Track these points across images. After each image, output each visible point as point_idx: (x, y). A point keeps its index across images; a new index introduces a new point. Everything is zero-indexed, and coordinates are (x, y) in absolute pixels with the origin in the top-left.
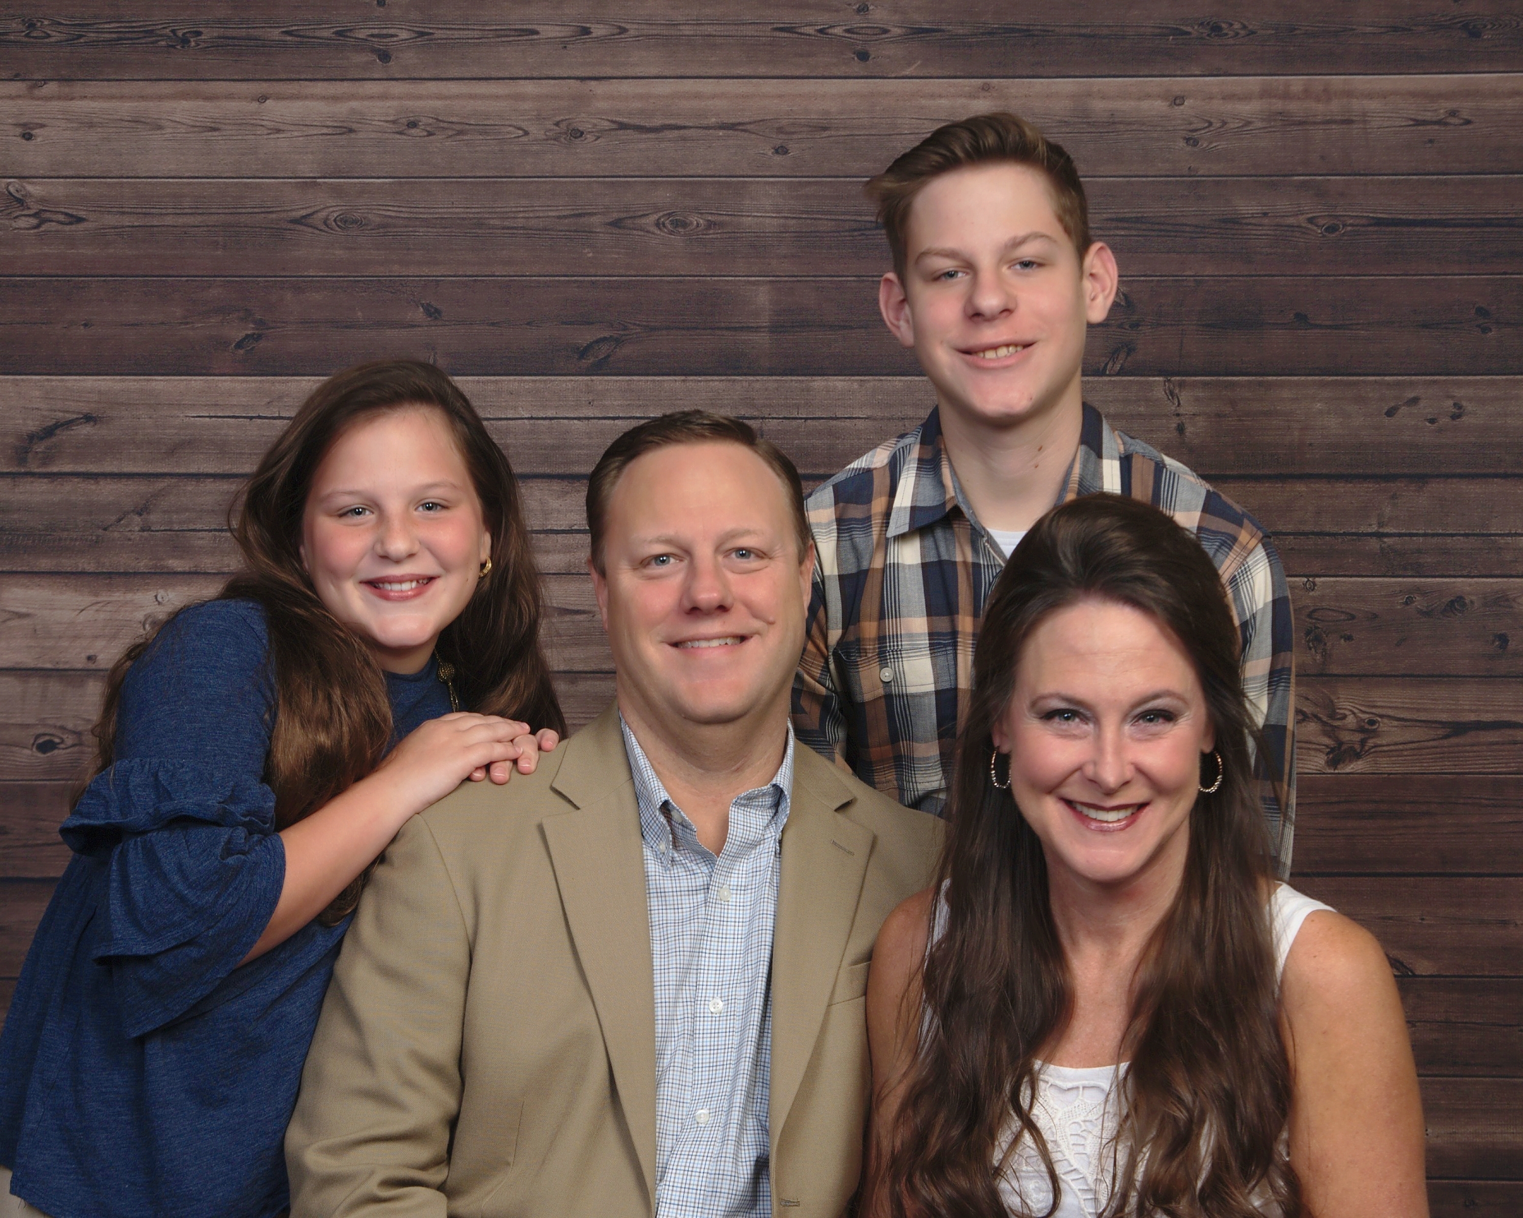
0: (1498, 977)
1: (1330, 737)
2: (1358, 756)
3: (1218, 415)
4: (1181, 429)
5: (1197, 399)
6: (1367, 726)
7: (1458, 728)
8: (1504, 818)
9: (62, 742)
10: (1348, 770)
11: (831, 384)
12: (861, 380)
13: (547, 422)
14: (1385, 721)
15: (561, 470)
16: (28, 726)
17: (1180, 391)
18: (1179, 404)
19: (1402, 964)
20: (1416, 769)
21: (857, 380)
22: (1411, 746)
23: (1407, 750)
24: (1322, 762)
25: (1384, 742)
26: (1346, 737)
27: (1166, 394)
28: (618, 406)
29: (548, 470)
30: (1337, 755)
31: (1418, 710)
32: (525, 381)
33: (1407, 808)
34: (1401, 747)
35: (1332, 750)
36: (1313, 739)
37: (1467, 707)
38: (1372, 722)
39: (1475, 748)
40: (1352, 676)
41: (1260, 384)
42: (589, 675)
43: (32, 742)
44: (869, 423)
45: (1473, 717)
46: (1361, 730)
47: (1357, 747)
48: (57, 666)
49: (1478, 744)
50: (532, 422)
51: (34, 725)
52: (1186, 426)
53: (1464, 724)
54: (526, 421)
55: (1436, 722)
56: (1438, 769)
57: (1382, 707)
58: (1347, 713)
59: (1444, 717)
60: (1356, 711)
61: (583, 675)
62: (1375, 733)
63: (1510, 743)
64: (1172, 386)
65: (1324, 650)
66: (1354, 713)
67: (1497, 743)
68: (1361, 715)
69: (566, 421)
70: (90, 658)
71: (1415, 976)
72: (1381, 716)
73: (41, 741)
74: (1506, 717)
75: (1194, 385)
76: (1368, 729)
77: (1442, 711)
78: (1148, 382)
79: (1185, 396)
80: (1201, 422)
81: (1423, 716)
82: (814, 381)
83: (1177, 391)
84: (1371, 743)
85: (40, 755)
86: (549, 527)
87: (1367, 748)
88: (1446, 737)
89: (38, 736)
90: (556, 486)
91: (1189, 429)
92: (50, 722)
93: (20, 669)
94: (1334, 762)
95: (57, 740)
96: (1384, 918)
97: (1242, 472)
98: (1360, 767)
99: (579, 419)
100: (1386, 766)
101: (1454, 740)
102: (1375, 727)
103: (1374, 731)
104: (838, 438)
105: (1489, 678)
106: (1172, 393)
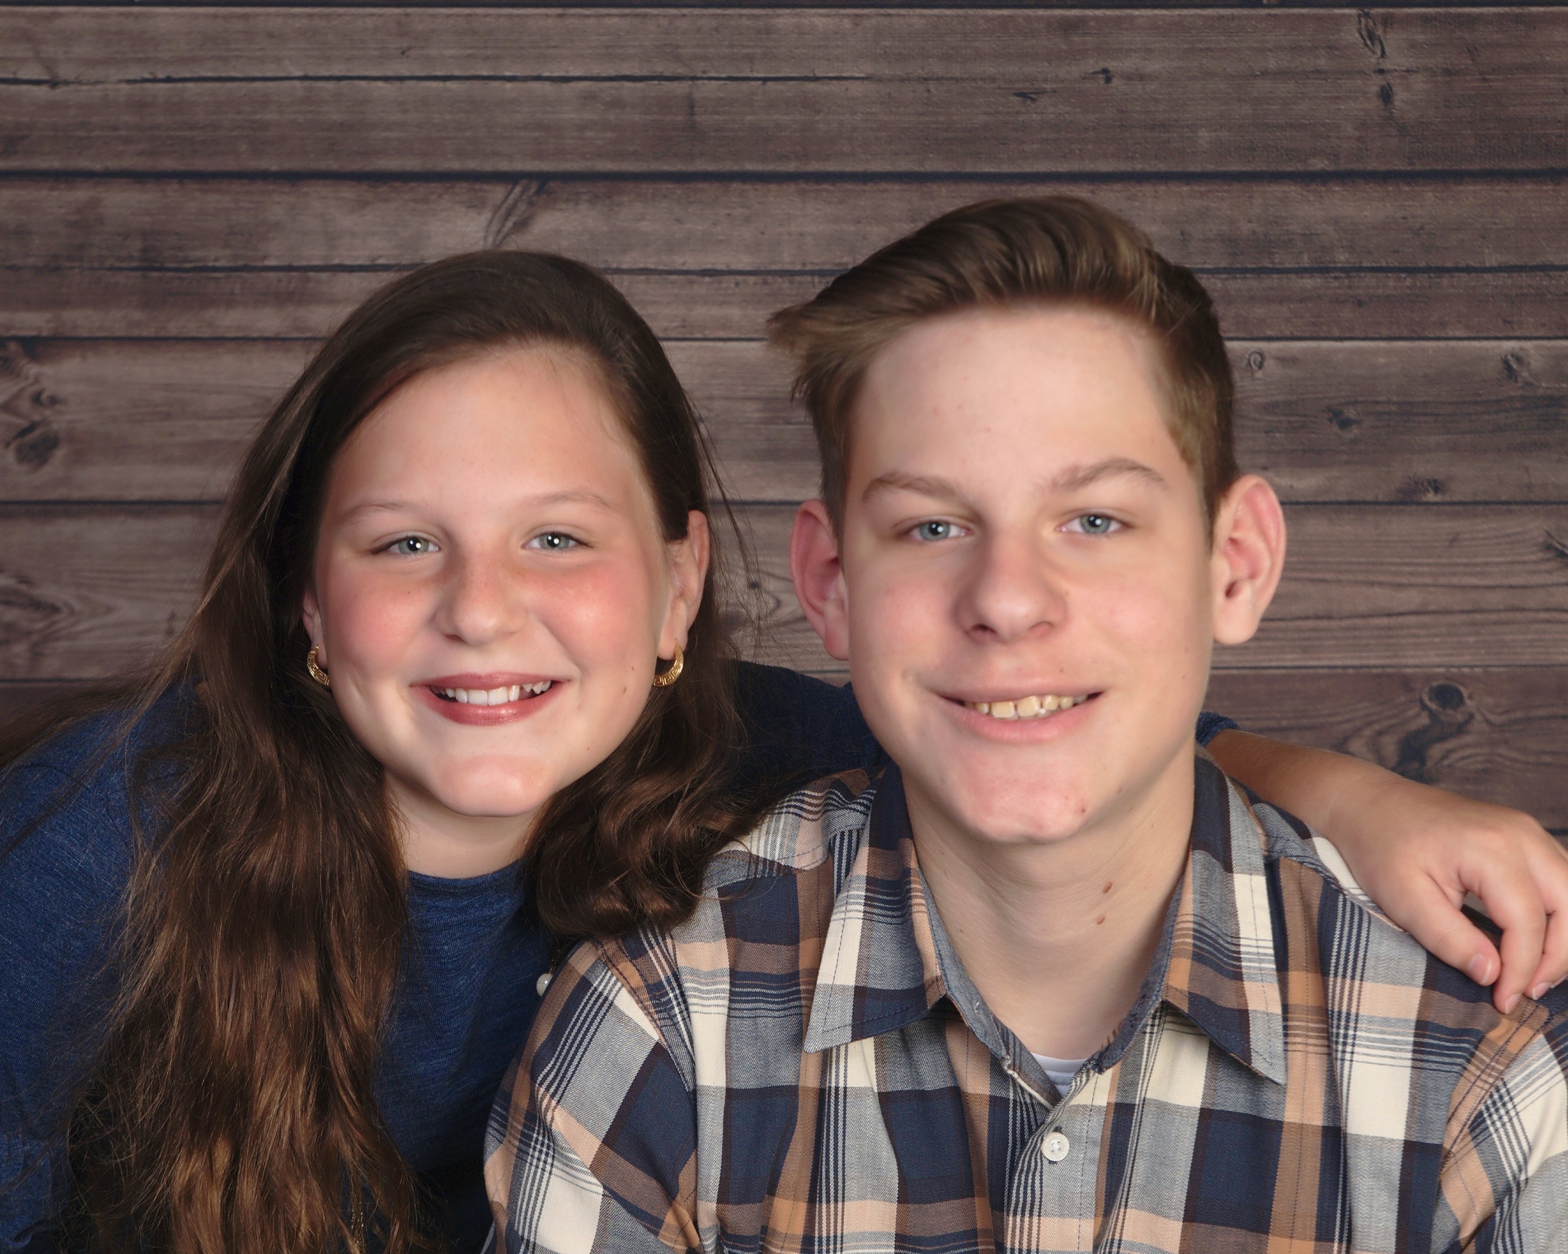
3: (1447, 72)
4: (1386, 95)
5: (1413, 45)
11: (806, 21)
12: (857, 16)
13: (330, 85)
15: (357, 165)
17: (1385, 32)
18: (1383, 53)
21: (848, 16)
27: (1362, 36)
28: (451, 57)
29: (333, 165)
32: (295, 16)
41: (1517, 19)
44: (870, 87)
50: (307, 83)
52: (1394, 89)
54: (297, 83)
64: (1371, 24)
69: (363, 84)
75: (1408, 21)
78: (1331, 17)
79: (1393, 40)
80: (1419, 83)
82: (778, 16)
83: (1379, 32)
86: (336, 261)
90: (348, 192)
91: (1400, 96)
97: (1488, 165)
99: (386, 79)
104: (818, 112)
106: (1371, 36)
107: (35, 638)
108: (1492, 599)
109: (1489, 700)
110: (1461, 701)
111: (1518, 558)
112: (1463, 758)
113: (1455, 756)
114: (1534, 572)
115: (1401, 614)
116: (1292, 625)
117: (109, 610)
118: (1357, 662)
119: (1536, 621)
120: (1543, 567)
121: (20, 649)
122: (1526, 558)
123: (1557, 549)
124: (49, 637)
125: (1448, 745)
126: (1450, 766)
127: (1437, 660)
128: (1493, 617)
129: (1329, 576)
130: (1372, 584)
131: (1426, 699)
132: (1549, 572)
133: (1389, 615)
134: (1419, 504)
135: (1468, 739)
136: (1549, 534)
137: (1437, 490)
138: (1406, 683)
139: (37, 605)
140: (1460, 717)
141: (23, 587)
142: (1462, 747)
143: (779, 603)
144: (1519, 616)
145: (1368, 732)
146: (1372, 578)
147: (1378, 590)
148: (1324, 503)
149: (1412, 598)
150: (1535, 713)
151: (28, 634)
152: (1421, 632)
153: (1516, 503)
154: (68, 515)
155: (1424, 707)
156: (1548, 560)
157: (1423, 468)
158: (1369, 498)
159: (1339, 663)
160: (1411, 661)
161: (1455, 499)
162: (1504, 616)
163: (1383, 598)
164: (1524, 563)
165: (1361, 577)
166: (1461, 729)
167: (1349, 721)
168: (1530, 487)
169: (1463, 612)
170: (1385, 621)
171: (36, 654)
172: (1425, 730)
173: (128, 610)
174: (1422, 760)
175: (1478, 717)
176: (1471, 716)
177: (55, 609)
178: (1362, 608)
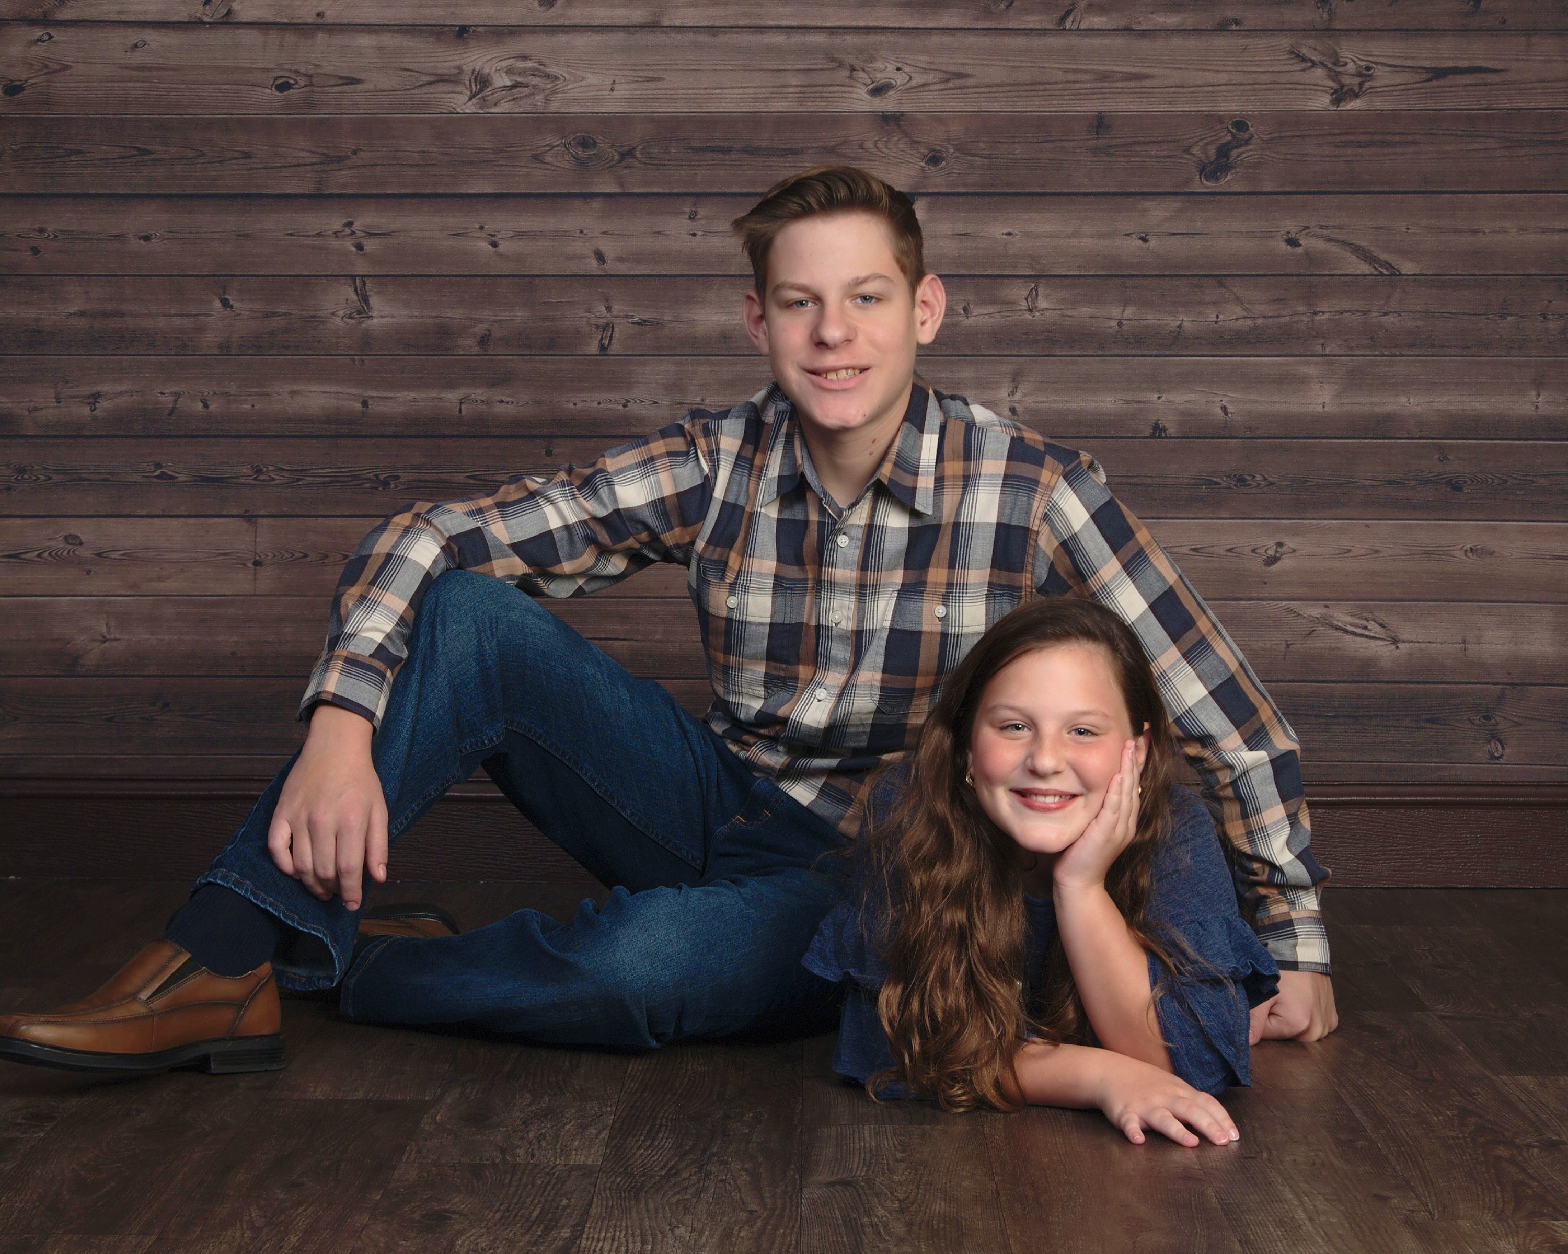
0: (1468, 275)
1: (1334, 80)
2: (1357, 96)
6: (1364, 72)
7: (1438, 73)
8: (1476, 146)
9: (297, 82)
10: (1348, 107)
14: (1379, 67)
16: (268, 70)
19: (1390, 265)
20: (1404, 107)
22: (1400, 87)
23: (1396, 91)
24: (1327, 101)
25: (1378, 85)
26: (1347, 80)
30: (1340, 95)
31: (1407, 58)
33: (1397, 138)
34: (1392, 88)
35: (1336, 91)
36: (1320, 82)
37: (1447, 56)
38: (1368, 68)
39: (1452, 89)
40: (1353, 30)
42: (728, 30)
43: (271, 82)
45: (1451, 64)
46: (1360, 75)
47: (1356, 89)
48: (292, 21)
49: (1455, 86)
51: (272, 70)
53: (1443, 69)
55: (1420, 68)
56: (1422, 106)
57: (1377, 56)
58: (1349, 61)
59: (1427, 64)
60: (1355, 59)
61: (724, 29)
62: (1370, 77)
63: (1481, 85)
65: (1330, 10)
66: (1354, 61)
67: (1471, 85)
68: (1359, 62)
70: (319, 15)
71: (1401, 275)
72: (1376, 63)
73: (279, 82)
74: (1478, 63)
76: (1365, 74)
77: (1426, 59)
81: (1410, 63)
84: (1367, 85)
85: (278, 94)
87: (1364, 89)
88: (1429, 80)
89: (276, 79)
92: (286, 67)
93: (262, 24)
94: (1337, 101)
95: (292, 82)
96: (1376, 228)
98: (1358, 105)
100: (1379, 104)
101: (1435, 83)
102: (1371, 72)
103: (1370, 76)
105: (1465, 31)
107: (547, 92)
108: (1264, 78)
109: (1262, 128)
110: (1247, 129)
111: (1277, 58)
112: (1248, 156)
113: (1244, 155)
114: (1285, 65)
115: (1219, 85)
116: (1164, 90)
117: (583, 79)
118: (1196, 109)
119: (1286, 89)
120: (1288, 62)
121: (539, 97)
122: (1280, 58)
123: (1295, 53)
124: (554, 92)
125: (1240, 150)
126: (1241, 160)
127: (1236, 108)
128: (1264, 87)
129: (1182, 66)
130: (1204, 70)
131: (1230, 127)
132: (1292, 65)
133: (1213, 86)
134: (1229, 31)
135: (1251, 147)
136: (1292, 46)
137: (1237, 24)
138: (1220, 119)
139: (548, 76)
140: (1247, 136)
141: (541, 67)
142: (1247, 151)
143: (911, 78)
144: (1277, 86)
145: (1201, 144)
146: (1204, 67)
147: (1207, 73)
148: (1181, 30)
149: (1223, 78)
150: (1283, 134)
151: (544, 90)
152: (1228, 94)
153: (1276, 30)
154: (563, 32)
155: (1229, 131)
156: (1292, 58)
157: (1230, 14)
158: (1203, 28)
159: (1187, 109)
160: (1223, 109)
161: (1246, 29)
162: (1269, 86)
163: (1210, 77)
164: (1280, 60)
165: (1199, 67)
166: (1247, 142)
167: (1192, 138)
168: (1283, 22)
169: (1249, 84)
170: (1210, 89)
171: (547, 100)
172: (1229, 143)
173: (592, 79)
174: (1228, 157)
175: (1256, 137)
176: (1252, 136)
177: (556, 78)
178: (1199, 82)
